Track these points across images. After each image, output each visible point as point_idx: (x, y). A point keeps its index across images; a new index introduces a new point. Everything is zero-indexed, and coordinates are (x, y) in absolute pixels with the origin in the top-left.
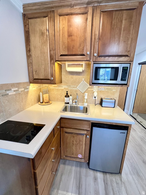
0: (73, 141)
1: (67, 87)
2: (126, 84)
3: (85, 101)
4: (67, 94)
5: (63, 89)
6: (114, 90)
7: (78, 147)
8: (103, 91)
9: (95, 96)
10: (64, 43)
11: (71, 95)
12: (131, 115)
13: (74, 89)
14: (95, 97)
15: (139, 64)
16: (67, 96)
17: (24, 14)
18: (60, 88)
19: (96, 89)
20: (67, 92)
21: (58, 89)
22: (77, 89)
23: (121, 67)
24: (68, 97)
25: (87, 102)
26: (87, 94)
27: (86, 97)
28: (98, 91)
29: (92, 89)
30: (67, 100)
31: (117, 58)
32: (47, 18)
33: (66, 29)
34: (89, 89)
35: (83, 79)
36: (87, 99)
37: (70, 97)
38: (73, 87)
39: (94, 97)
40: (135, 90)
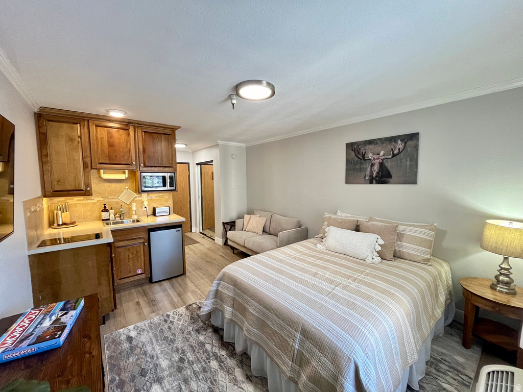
0: (128, 255)
1: (102, 199)
2: (175, 190)
3: (134, 213)
4: (105, 207)
5: (95, 203)
6: (166, 197)
7: (136, 261)
8: (154, 200)
9: (146, 205)
10: (104, 152)
11: (111, 209)
12: (201, 233)
13: (114, 200)
14: (146, 207)
15: (198, 164)
16: (105, 210)
17: (40, 114)
18: (89, 201)
19: (145, 198)
20: (105, 205)
21: (86, 203)
22: (118, 200)
23: (167, 175)
24: (107, 211)
25: (136, 214)
26: (135, 204)
27: (134, 208)
28: (148, 200)
29: (141, 199)
30: (105, 215)
31: (162, 168)
32: (78, 125)
33: (105, 139)
34: (136, 199)
35: (127, 187)
36: (135, 211)
37: (111, 211)
38: (113, 199)
39: (144, 208)
40: (199, 197)
